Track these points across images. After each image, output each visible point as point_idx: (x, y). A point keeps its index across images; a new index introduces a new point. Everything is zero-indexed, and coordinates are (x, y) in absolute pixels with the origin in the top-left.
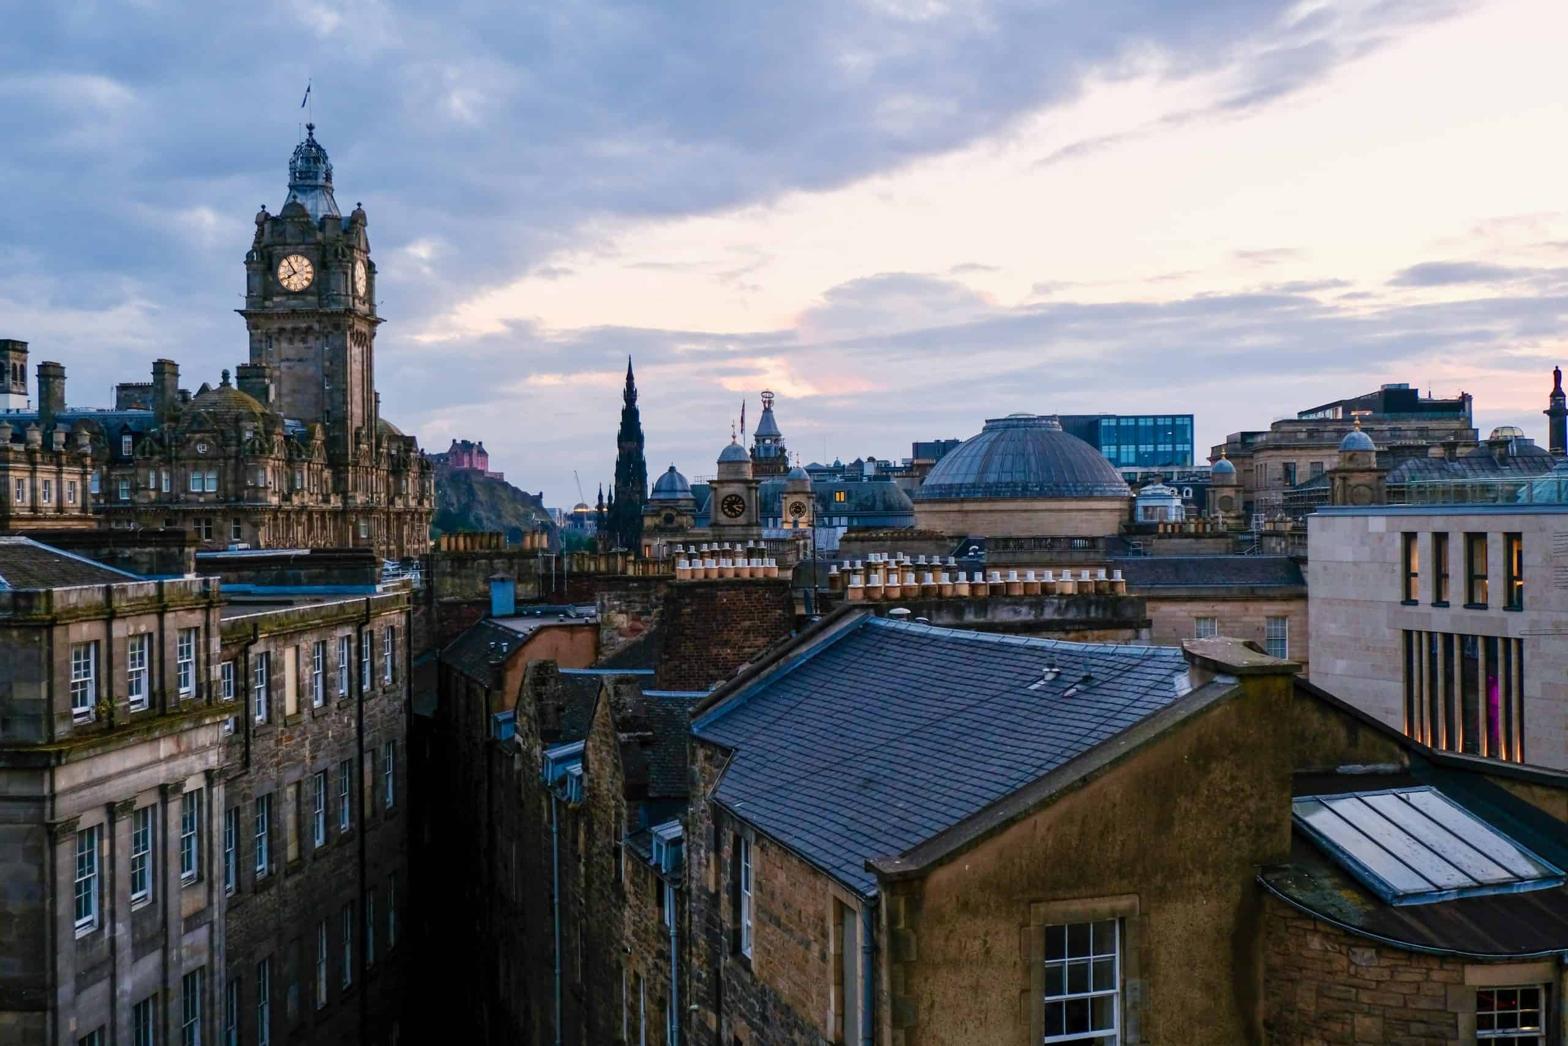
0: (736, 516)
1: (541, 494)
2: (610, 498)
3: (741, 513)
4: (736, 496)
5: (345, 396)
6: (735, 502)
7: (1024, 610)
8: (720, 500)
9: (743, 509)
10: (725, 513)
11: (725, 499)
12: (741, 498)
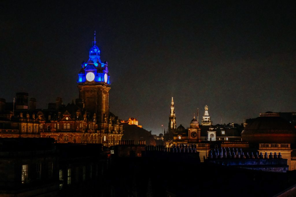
0: (195, 137)
1: (151, 131)
2: (167, 132)
3: (196, 137)
4: (195, 132)
5: (101, 107)
6: (194, 134)
7: (254, 162)
8: (190, 133)
9: (196, 135)
10: (192, 137)
11: (192, 133)
12: (196, 133)
